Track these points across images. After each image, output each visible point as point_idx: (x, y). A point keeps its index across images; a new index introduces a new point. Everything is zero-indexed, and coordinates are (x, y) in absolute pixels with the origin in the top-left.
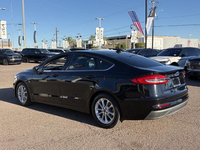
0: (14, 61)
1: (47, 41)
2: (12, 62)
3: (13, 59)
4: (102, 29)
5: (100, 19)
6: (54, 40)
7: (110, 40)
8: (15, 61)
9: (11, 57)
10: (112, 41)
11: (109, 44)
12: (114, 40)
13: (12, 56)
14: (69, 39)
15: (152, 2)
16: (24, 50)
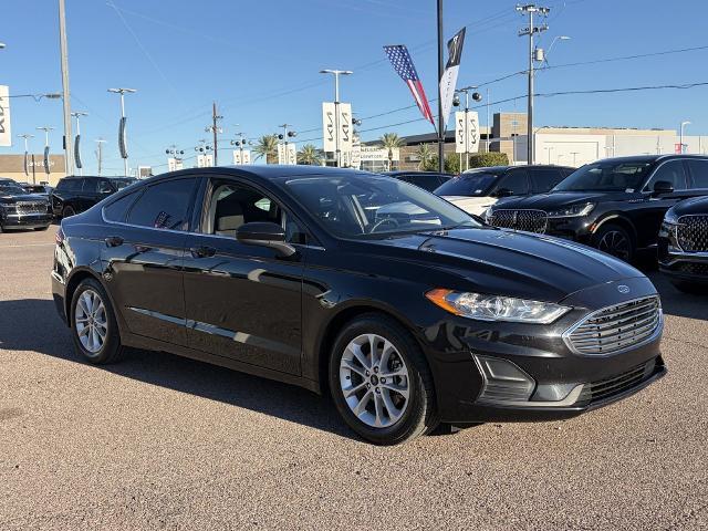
0: (23, 219)
1: (182, 153)
2: (14, 221)
3: (19, 214)
4: (346, 108)
5: (337, 72)
6: (207, 148)
7: (410, 144)
8: (25, 220)
9: (12, 206)
10: (417, 148)
11: (408, 160)
12: (426, 146)
13: (13, 201)
14: (266, 144)
15: (525, 8)
16: (63, 181)
